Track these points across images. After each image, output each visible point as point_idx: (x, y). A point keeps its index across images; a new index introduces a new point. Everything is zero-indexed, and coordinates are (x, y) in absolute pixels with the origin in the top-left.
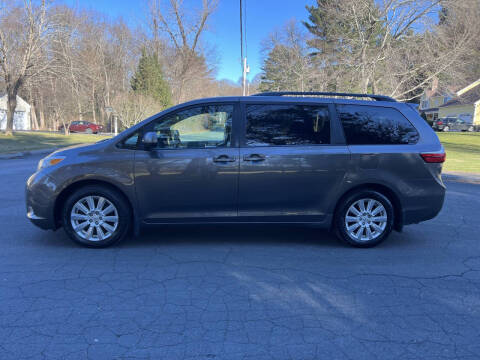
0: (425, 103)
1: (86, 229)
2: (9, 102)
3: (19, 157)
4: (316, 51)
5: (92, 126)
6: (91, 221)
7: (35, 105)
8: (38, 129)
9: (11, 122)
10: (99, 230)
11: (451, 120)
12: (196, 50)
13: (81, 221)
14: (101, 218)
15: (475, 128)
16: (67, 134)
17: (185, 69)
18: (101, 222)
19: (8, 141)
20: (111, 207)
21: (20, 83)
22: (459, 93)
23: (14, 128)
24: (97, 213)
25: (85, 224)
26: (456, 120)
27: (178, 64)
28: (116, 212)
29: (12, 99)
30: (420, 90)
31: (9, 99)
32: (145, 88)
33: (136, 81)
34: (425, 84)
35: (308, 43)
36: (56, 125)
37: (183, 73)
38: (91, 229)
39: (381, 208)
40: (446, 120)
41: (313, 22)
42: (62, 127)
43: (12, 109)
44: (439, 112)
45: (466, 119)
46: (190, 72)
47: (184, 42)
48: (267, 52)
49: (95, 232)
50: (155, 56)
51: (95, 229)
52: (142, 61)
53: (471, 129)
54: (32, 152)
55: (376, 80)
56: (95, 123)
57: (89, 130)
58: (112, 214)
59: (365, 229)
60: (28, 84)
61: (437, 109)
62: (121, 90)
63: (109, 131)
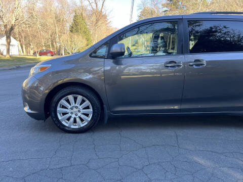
1: (69, 119)
2: (7, 40)
3: (14, 69)
4: (167, 9)
5: (51, 52)
6: (72, 113)
7: (20, 41)
8: (22, 54)
9: (8, 50)
10: (78, 120)
12: (103, 11)
13: (64, 114)
14: (79, 111)
16: (38, 57)
17: (97, 21)
18: (79, 114)
19: (8, 60)
20: (87, 103)
21: (12, 29)
23: (10, 54)
24: (77, 107)
25: (67, 116)
27: (94, 18)
28: (91, 107)
29: (8, 38)
31: (7, 37)
32: (77, 31)
33: (72, 27)
35: (163, 5)
36: (32, 52)
37: (96, 23)
38: (72, 119)
42: (35, 53)
43: (9, 43)
46: (100, 22)
47: (97, 6)
48: (140, 10)
49: (75, 121)
50: (82, 14)
51: (75, 119)
52: (75, 17)
54: (21, 66)
56: (52, 50)
57: (49, 54)
58: (88, 108)
60: (16, 30)
62: (64, 33)
63: (59, 55)
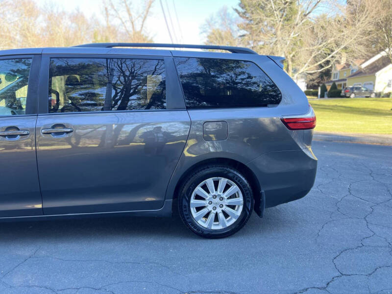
0: (336, 75)
11: (357, 88)
15: (376, 94)
22: (364, 66)
26: (360, 88)
30: (328, 62)
34: (332, 57)
39: (234, 188)
40: (352, 89)
41: (242, 8)
44: (347, 82)
45: (369, 87)
53: (373, 95)
55: (290, 54)
59: (217, 215)
61: (346, 80)
